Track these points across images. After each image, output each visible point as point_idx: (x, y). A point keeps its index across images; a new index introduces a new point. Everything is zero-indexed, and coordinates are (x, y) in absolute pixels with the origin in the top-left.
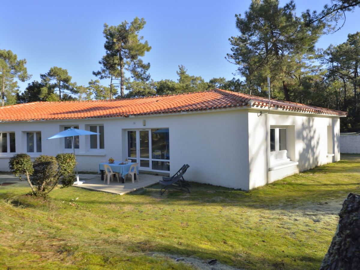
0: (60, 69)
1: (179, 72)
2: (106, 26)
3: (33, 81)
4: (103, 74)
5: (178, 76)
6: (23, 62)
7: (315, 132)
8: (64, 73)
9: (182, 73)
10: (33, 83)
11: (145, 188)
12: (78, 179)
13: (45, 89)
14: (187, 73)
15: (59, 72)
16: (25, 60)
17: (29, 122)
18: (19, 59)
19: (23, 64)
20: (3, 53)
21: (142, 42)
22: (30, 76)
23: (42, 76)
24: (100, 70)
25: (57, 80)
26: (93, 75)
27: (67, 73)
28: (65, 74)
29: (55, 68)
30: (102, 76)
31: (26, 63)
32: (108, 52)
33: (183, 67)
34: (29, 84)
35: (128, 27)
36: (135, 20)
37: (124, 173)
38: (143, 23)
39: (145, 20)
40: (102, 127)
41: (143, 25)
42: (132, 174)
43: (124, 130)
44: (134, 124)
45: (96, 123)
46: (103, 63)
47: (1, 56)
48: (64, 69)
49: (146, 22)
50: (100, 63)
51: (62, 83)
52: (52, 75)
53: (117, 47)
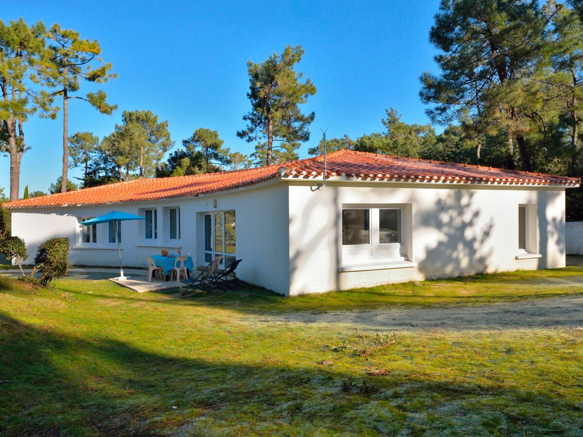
0: (206, 130)
1: (386, 121)
2: (250, 65)
3: (177, 150)
4: (251, 135)
5: (385, 127)
6: (164, 125)
7: (476, 214)
9: (392, 121)
10: (176, 152)
11: (182, 287)
12: (122, 273)
13: (187, 161)
14: (401, 121)
15: (205, 135)
16: (166, 122)
17: (108, 205)
18: (159, 122)
19: (164, 128)
20: (140, 115)
21: (301, 82)
22: (173, 143)
23: (185, 142)
24: (245, 129)
25: (203, 146)
27: (216, 136)
28: (214, 137)
29: (201, 129)
30: (249, 138)
31: (167, 125)
32: (254, 101)
33: (394, 112)
34: (171, 154)
35: (279, 62)
36: (286, 50)
37: (166, 268)
38: (299, 53)
39: (302, 49)
40: (179, 209)
41: (299, 55)
42: (178, 270)
43: (199, 214)
44: (207, 205)
45: (172, 204)
46: (250, 119)
47: (138, 119)
48: (212, 131)
49: (303, 51)
50: (245, 118)
51: (211, 150)
52: (197, 141)
53: (262, 94)
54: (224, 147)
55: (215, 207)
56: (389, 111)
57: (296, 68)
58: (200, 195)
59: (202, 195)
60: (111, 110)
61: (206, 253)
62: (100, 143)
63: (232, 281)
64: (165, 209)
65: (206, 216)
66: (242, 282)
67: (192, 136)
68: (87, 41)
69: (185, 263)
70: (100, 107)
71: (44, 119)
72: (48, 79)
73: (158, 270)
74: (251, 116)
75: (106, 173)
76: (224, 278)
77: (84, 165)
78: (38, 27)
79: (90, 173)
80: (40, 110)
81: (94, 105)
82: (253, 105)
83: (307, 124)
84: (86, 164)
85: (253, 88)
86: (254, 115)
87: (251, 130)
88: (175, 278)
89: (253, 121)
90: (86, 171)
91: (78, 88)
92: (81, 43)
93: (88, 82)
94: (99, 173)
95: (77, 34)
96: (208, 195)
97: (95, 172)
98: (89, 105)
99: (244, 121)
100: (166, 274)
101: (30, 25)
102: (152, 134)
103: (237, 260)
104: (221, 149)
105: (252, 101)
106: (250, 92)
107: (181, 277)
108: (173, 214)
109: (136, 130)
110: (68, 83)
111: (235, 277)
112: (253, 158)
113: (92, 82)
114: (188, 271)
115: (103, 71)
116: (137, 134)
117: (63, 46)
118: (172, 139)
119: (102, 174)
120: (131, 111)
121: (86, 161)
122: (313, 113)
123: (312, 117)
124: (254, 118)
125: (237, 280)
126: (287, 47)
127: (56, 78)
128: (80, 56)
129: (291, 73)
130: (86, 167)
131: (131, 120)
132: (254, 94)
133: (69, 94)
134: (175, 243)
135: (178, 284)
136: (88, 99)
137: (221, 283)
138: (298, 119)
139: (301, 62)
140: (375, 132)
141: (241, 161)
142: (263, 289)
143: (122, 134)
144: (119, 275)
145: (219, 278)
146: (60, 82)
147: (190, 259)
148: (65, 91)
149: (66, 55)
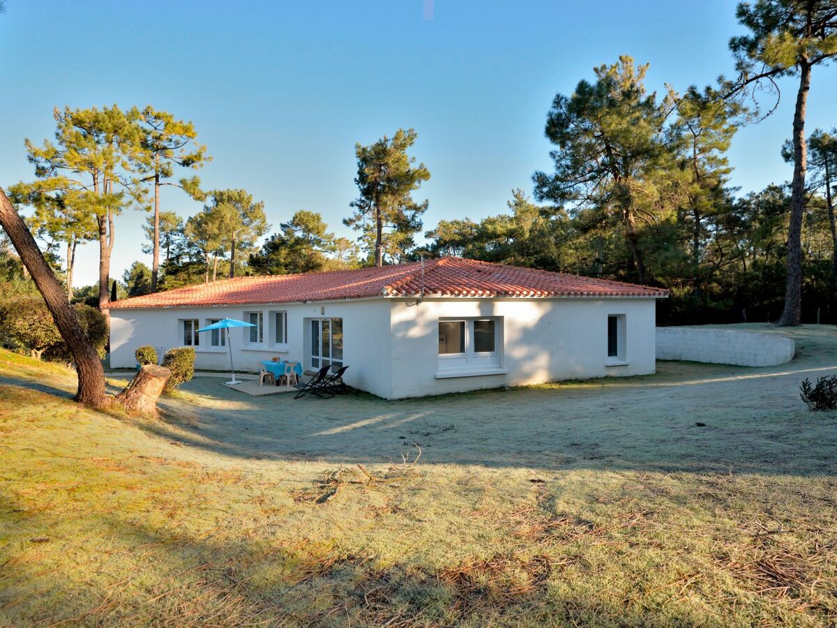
0: (308, 213)
1: (512, 203)
2: (358, 147)
3: (274, 235)
4: (358, 223)
5: (511, 209)
6: (259, 206)
8: (314, 220)
9: (519, 204)
10: (273, 237)
11: (292, 391)
12: (234, 378)
15: (306, 218)
16: (262, 202)
18: (254, 202)
19: (259, 209)
20: (232, 194)
21: (413, 167)
22: (269, 226)
23: (283, 226)
24: (353, 217)
25: (304, 231)
26: (343, 225)
27: (319, 219)
28: (316, 220)
29: (302, 212)
30: (357, 226)
31: (263, 206)
32: (362, 187)
33: (522, 193)
34: (267, 239)
35: (389, 146)
36: (398, 133)
37: (277, 374)
38: (412, 136)
39: (415, 132)
40: (286, 314)
41: (412, 139)
42: (288, 375)
43: (306, 320)
44: (315, 311)
45: (279, 309)
46: (357, 205)
47: (230, 199)
48: (314, 213)
49: (416, 135)
50: (352, 205)
51: (312, 236)
52: (297, 225)
53: (371, 179)
54: (328, 232)
55: (323, 314)
56: (516, 192)
57: (409, 152)
58: (308, 302)
59: (310, 302)
60: (205, 197)
61: (313, 359)
62: (184, 223)
63: (339, 386)
64: (271, 313)
65: (313, 322)
66: (349, 387)
67: (292, 219)
68: (181, 122)
69: (295, 368)
70: (194, 194)
71: (138, 211)
72: (139, 165)
73: (268, 375)
74: (358, 203)
75: (190, 258)
76: (332, 383)
77: (166, 250)
78: (133, 112)
79: (172, 259)
80: (135, 202)
81: (188, 191)
82: (361, 190)
83: (421, 213)
84: (168, 249)
85: (361, 173)
86: (363, 201)
87: (359, 218)
88: (285, 383)
89: (361, 207)
90: (168, 257)
91: (171, 175)
92: (175, 125)
93: (181, 167)
94: (182, 258)
95: (171, 117)
96: (316, 302)
97: (178, 257)
98: (182, 192)
99: (351, 208)
100: (277, 379)
101: (124, 109)
102: (245, 215)
103: (344, 366)
104: (324, 234)
105: (360, 187)
106: (358, 177)
107: (291, 383)
108: (279, 318)
109: (227, 211)
110: (160, 169)
111: (342, 382)
112: (361, 241)
113: (186, 167)
114: (297, 376)
115: (198, 156)
116: (228, 216)
117: (155, 128)
118: (268, 221)
119: (186, 260)
120: (222, 191)
121: (167, 245)
122: (427, 201)
123: (426, 206)
124: (362, 204)
125: (343, 385)
126: (398, 130)
127: (147, 164)
128: (174, 140)
129: (403, 157)
130: (168, 252)
131: (222, 201)
132: (362, 178)
133: (161, 180)
134: (281, 347)
135: (289, 388)
136: (181, 185)
137: (329, 388)
138: (410, 208)
139: (413, 146)
140: (501, 214)
141: (347, 247)
142: (368, 393)
143: (210, 216)
144: (230, 380)
145: (328, 383)
146: (152, 168)
147: (299, 364)
148: (157, 177)
149: (158, 138)
